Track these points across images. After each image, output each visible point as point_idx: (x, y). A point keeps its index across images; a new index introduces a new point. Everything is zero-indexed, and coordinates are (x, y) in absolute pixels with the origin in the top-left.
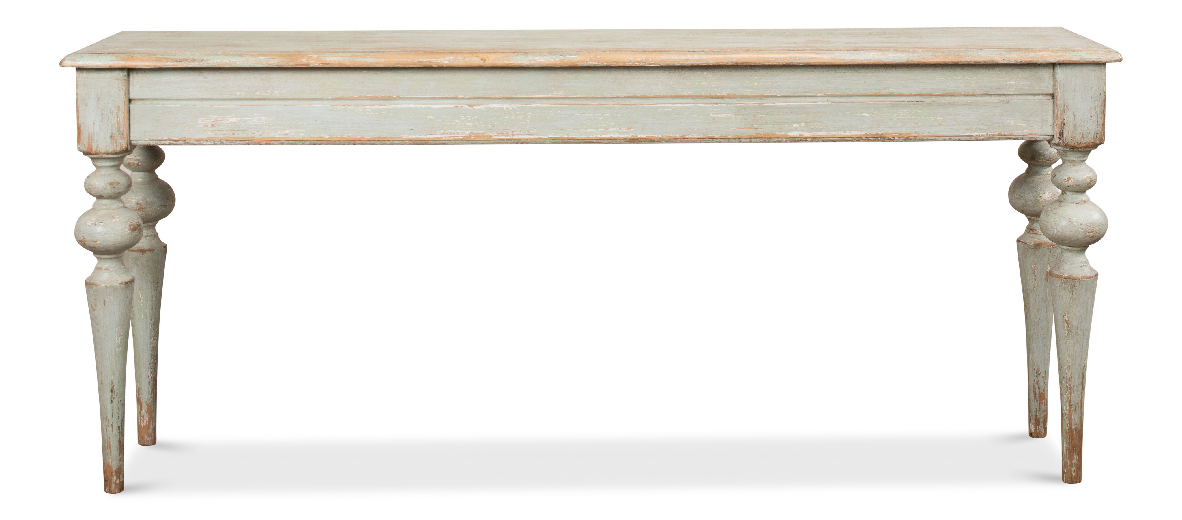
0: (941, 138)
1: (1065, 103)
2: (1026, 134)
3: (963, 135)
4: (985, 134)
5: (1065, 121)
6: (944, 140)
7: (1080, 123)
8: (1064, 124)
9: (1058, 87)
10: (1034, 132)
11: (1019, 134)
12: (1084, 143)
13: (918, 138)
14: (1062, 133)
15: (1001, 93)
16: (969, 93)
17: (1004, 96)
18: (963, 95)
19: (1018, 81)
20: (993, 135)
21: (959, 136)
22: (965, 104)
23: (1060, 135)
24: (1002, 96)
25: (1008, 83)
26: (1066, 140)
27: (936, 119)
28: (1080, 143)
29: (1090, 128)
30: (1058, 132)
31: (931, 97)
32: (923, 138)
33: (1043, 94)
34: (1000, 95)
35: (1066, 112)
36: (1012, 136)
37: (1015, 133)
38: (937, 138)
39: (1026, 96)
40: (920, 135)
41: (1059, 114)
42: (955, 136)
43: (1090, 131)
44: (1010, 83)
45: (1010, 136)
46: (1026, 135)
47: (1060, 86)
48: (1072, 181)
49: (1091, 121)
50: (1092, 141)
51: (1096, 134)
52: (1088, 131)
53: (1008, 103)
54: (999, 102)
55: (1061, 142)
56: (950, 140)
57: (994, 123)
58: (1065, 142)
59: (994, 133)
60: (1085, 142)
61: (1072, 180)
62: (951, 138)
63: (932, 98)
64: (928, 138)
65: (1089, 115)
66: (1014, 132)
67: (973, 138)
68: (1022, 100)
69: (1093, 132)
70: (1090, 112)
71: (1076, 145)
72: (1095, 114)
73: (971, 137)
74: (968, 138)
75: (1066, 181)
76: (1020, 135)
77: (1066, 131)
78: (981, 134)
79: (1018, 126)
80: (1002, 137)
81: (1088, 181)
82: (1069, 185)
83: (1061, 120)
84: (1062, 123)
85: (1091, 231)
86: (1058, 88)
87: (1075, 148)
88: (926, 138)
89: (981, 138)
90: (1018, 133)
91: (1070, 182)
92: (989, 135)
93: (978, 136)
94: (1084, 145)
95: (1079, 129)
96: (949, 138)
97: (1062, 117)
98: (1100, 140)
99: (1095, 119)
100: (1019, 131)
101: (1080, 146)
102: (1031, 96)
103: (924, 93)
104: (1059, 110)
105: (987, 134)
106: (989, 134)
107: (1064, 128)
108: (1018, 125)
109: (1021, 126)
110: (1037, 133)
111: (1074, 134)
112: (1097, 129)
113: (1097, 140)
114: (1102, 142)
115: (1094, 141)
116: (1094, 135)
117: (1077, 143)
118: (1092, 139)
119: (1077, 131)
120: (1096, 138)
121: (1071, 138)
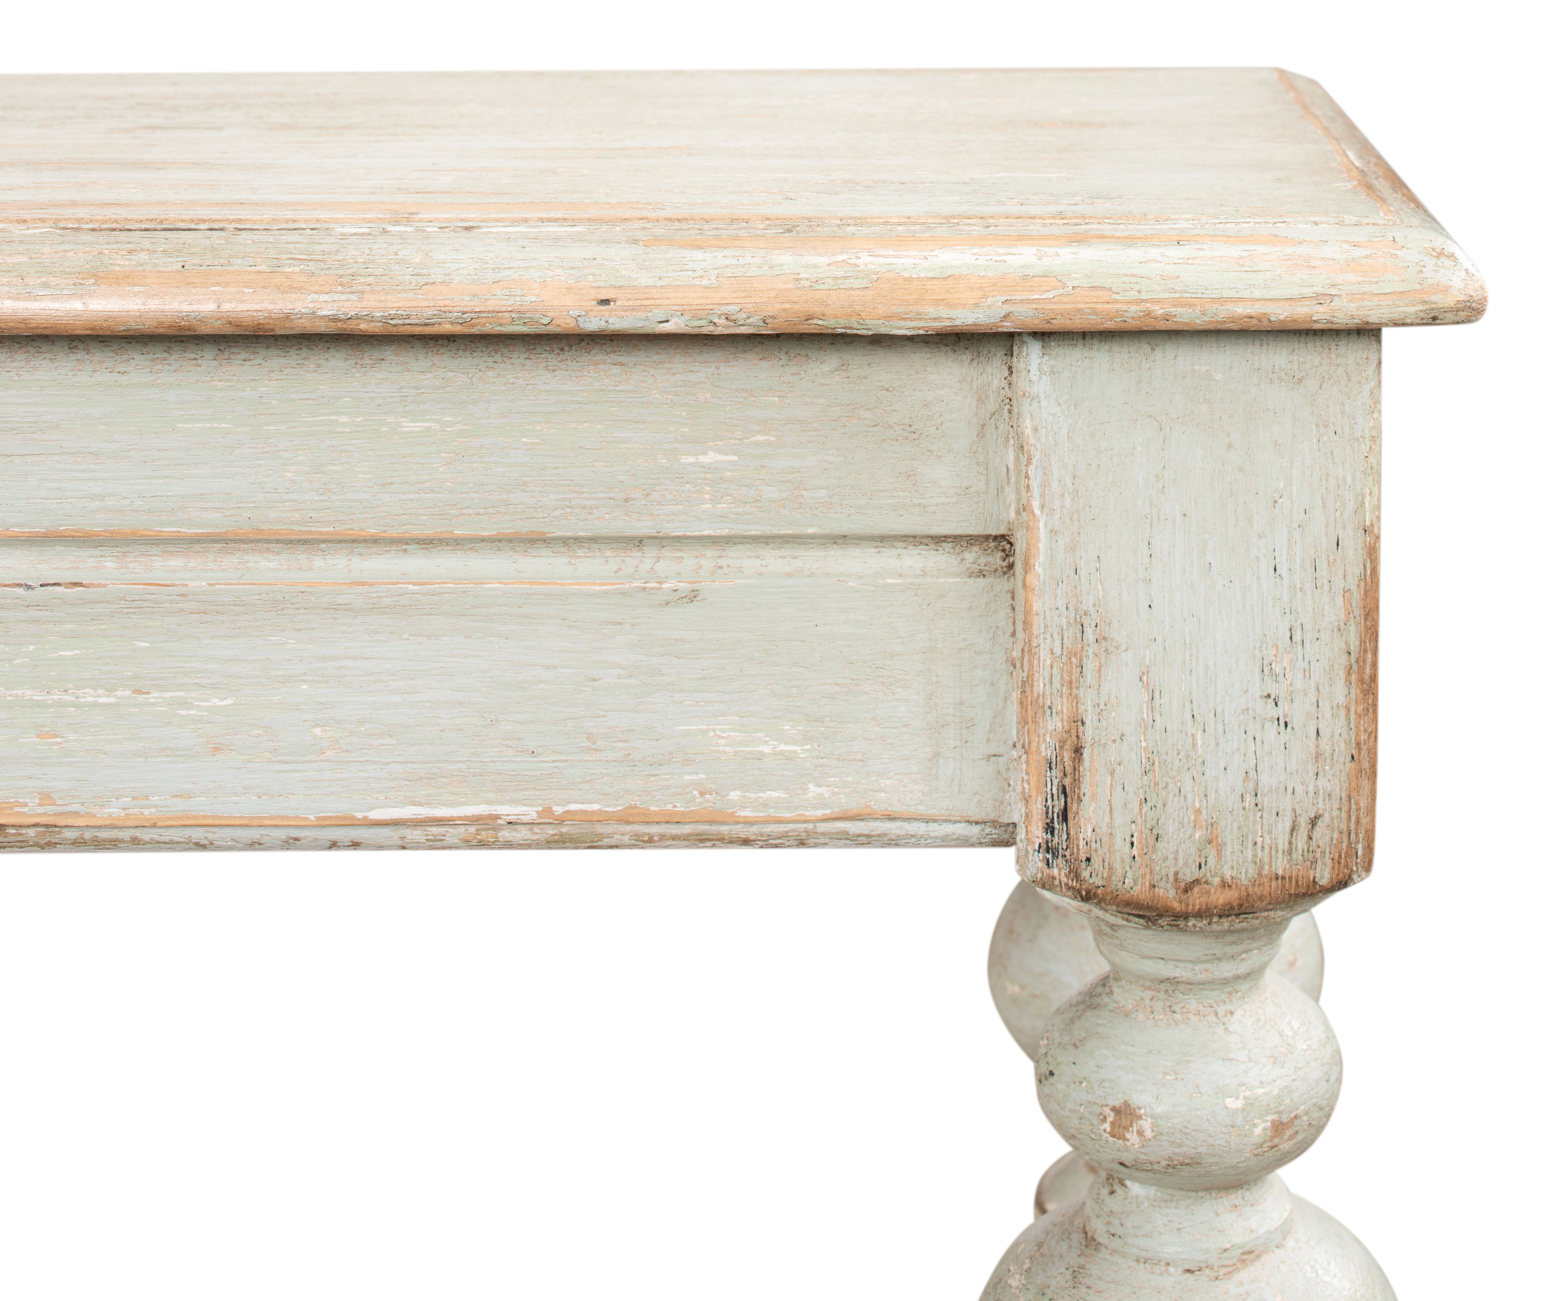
0: (227, 833)
1: (1088, 603)
2: (819, 813)
3: (375, 815)
4: (530, 813)
5: (1089, 733)
6: (254, 845)
7: (1194, 745)
8: (1078, 751)
9: (1036, 492)
10: (880, 802)
11: (772, 812)
12: (1224, 884)
13: (70, 834)
14: (1064, 816)
15: (642, 527)
16: (417, 532)
17: (666, 552)
18: (375, 541)
19: (757, 444)
20: (589, 818)
21: (349, 822)
22: (386, 601)
23: (1050, 828)
24: (651, 552)
25: (685, 460)
26: (1096, 861)
27: (185, 704)
28: (1197, 882)
29: (1266, 780)
30: (1038, 807)
31: (154, 550)
32: (103, 835)
33: (939, 540)
34: (639, 542)
35: (1090, 666)
36: (723, 823)
37: (743, 807)
38: (197, 834)
39: (820, 553)
40: (76, 814)
41: (1040, 685)
42: (323, 823)
43: (1262, 800)
44: (703, 459)
45: (711, 822)
46: (824, 820)
47: (1045, 485)
48: (1148, 1133)
49: (1272, 729)
50: (1280, 866)
51: (1304, 821)
52: (1249, 799)
53: (693, 596)
54: (623, 594)
55: (1059, 871)
56: (291, 844)
57: (590, 737)
58: (1085, 874)
59: (596, 807)
60: (1228, 874)
61: (1146, 1124)
62: (295, 833)
63: (158, 563)
64: (138, 833)
65: (1257, 691)
66: (734, 795)
67: (453, 834)
68: (790, 575)
69: (1286, 804)
70: (1266, 670)
71: (1168, 894)
72: (1299, 684)
73: (435, 830)
74: (415, 835)
75: (1107, 1126)
76: (779, 821)
77: (1094, 797)
78: (506, 810)
79: (761, 756)
80: (654, 829)
81: (1260, 1129)
82: (1127, 1158)
83: (1054, 724)
84: (1063, 743)
86: (1036, 504)
87: (1161, 916)
88: (126, 835)
89: (505, 834)
90: (765, 805)
91: (1133, 1138)
92: (561, 821)
93: (488, 822)
94: (1221, 898)
95: (1188, 785)
96: (282, 834)
97: (1062, 705)
98: (1337, 861)
99: (1297, 719)
100: (775, 794)
101: (1196, 900)
102: (854, 552)
103: (96, 523)
104: (1044, 654)
105: (548, 811)
106: (558, 810)
107: (1076, 781)
108: (766, 749)
109: (787, 757)
110: (897, 808)
111: (1154, 823)
112: (1311, 788)
113: (1318, 855)
114: (1355, 868)
115: (1301, 858)
116: (1293, 830)
117: (1176, 880)
118: (1280, 852)
119: (1171, 798)
120: (1311, 838)
121: (1129, 845)
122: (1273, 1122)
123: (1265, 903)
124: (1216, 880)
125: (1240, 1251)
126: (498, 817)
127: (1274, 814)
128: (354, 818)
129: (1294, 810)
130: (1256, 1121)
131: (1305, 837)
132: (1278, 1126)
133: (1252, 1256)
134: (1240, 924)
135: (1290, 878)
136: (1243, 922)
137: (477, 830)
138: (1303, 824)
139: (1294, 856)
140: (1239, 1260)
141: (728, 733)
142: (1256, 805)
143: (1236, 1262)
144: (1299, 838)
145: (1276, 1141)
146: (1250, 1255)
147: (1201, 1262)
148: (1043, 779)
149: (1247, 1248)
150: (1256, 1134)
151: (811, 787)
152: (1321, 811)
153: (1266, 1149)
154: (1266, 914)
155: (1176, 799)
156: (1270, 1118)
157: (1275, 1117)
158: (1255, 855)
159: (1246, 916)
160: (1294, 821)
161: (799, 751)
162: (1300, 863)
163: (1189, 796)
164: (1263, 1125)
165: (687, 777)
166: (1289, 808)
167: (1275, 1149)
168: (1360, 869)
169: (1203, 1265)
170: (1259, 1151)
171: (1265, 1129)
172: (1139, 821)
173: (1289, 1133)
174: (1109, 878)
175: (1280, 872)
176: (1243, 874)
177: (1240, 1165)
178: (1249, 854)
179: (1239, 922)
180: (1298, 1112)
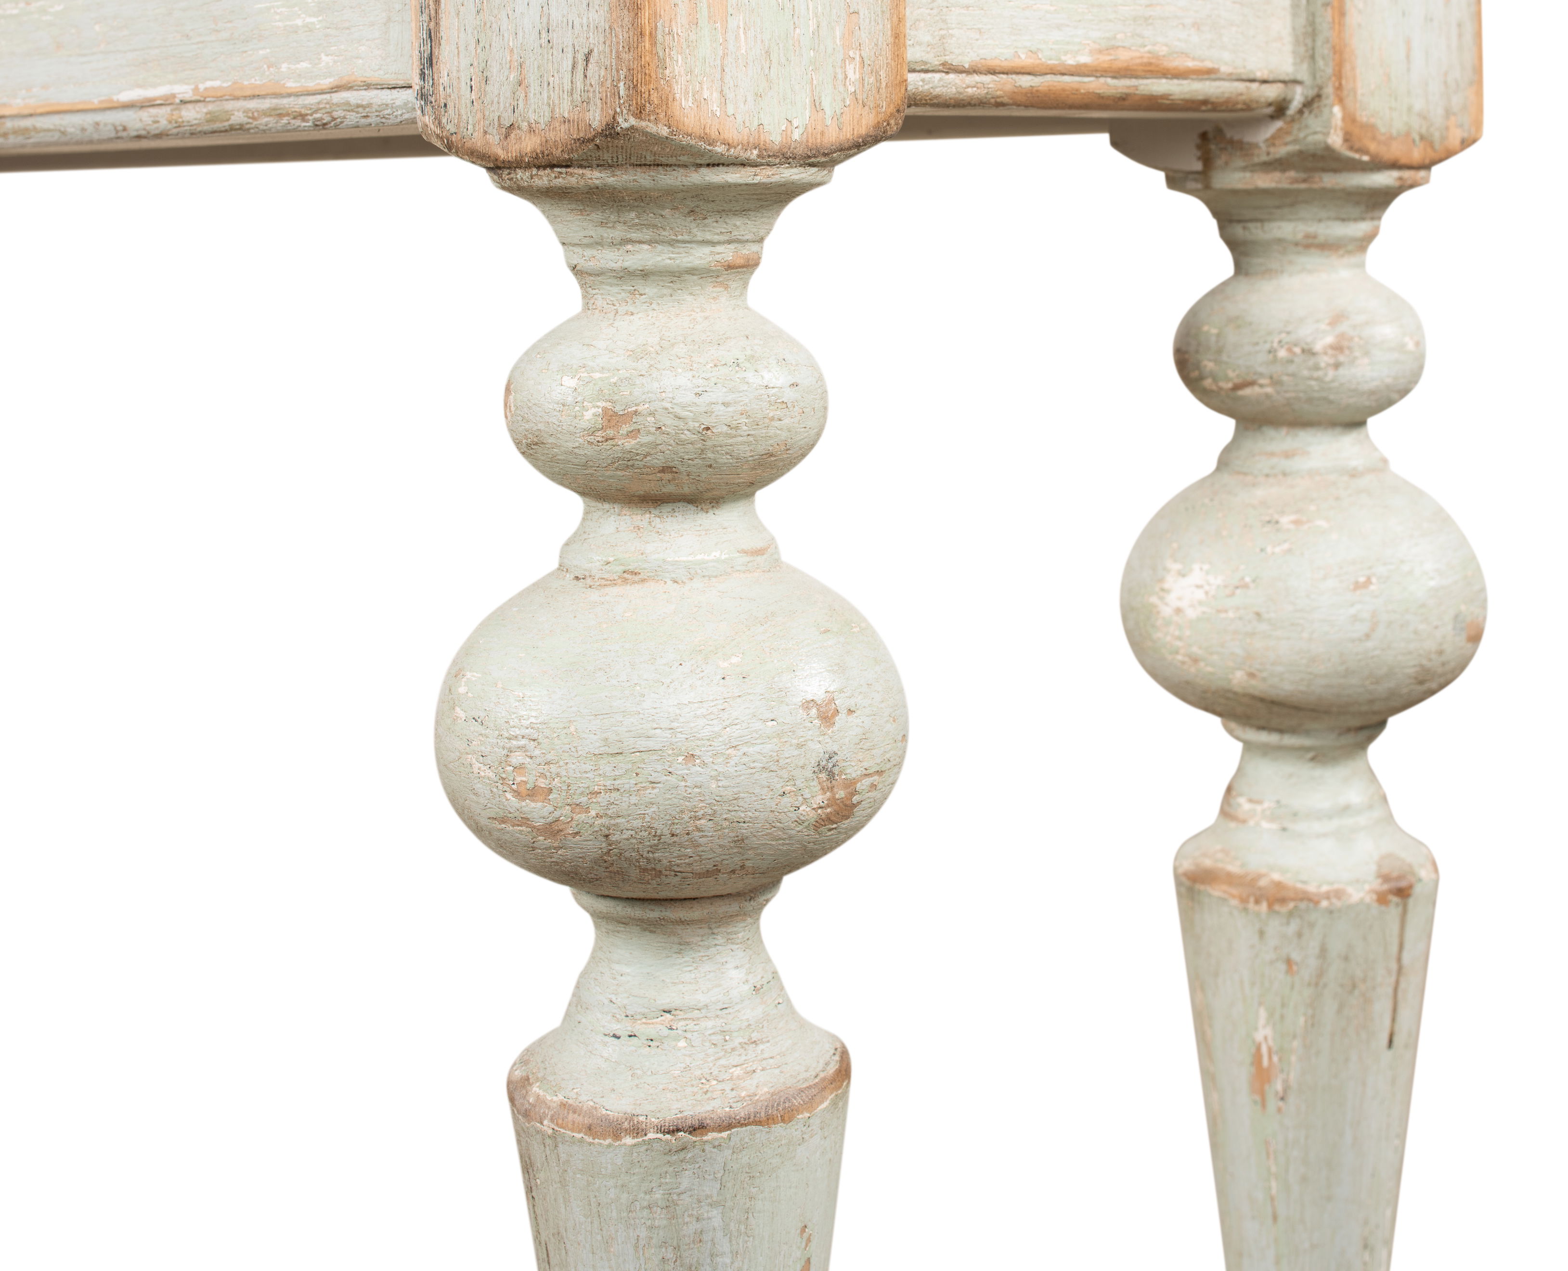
2: (328, 82)
4: (189, 91)
10: (360, 69)
11: (303, 82)
12: (530, 130)
14: (431, 61)
20: (216, 94)
23: (422, 74)
26: (450, 107)
28: (512, 127)
29: (555, 14)
36: (282, 95)
37: (289, 79)
43: (553, 36)
45: (276, 95)
46: (332, 89)
48: (513, 408)
50: (565, 109)
51: (580, 57)
52: (544, 36)
55: (429, 118)
58: (444, 120)
59: (218, 83)
60: (532, 117)
61: (512, 399)
66: (284, 67)
71: (495, 140)
80: (251, 105)
81: (590, 415)
85: (530, 779)
94: (529, 144)
95: (505, 24)
98: (605, 102)
100: (305, 65)
101: (513, 146)
106: (201, 87)
108: (299, 22)
110: (368, 73)
111: (484, 65)
112: (585, 21)
113: (591, 95)
114: (618, 110)
115: (579, 99)
116: (574, 67)
117: (500, 125)
118: (566, 93)
119: (494, 38)
120: (586, 76)
121: (469, 89)
122: (605, 410)
123: (560, 150)
124: (524, 125)
125: (623, 568)
126: (174, 96)
127: (561, 51)
128: (111, 101)
129: (573, 45)
130: (585, 404)
131: (582, 76)
132: (611, 416)
133: (636, 578)
134: (557, 180)
135: (574, 121)
136: (559, 177)
137: (172, 110)
138: (580, 61)
139: (575, 96)
140: (620, 577)
141: (281, 9)
142: (549, 41)
143: (616, 578)
144: (578, 78)
145: (610, 433)
146: (634, 576)
147: (585, 570)
148: (418, 24)
149: (631, 568)
150: (586, 418)
151: (324, 57)
152: (592, 46)
153: (600, 439)
154: (580, 171)
155: (498, 38)
156: (602, 404)
157: (608, 405)
158: (549, 97)
159: (559, 170)
160: (574, 57)
161: (316, 23)
162: (579, 105)
163: (506, 35)
164: (594, 410)
165: (261, 52)
166: (571, 43)
167: (610, 442)
168: (625, 111)
169: (587, 574)
170: (591, 439)
171: (595, 415)
172: (475, 64)
173: (625, 429)
174: (458, 126)
175: (566, 115)
176: (542, 117)
177: (576, 451)
178: (545, 95)
179: (556, 177)
180: (640, 408)
